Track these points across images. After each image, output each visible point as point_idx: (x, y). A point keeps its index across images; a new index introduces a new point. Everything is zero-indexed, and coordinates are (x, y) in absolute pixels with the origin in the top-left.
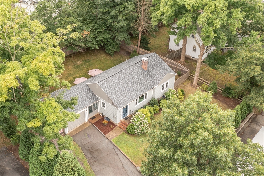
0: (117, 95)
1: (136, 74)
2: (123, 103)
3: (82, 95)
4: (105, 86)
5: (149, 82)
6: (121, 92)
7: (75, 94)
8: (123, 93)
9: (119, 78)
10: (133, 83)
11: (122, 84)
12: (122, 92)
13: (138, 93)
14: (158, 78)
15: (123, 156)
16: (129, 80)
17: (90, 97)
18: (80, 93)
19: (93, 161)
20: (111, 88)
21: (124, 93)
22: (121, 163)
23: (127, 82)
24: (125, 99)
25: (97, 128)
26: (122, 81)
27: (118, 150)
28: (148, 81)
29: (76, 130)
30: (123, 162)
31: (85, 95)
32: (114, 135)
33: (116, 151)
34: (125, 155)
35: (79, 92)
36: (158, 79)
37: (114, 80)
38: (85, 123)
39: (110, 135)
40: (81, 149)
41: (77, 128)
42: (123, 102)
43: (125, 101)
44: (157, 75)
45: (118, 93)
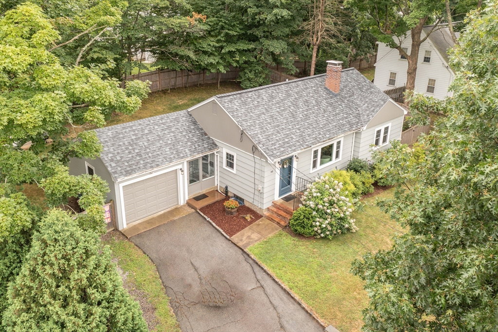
0: (265, 129)
1: (312, 97)
2: (282, 149)
3: (173, 132)
4: (236, 107)
5: (345, 116)
6: (275, 124)
7: (156, 127)
8: (280, 127)
9: (272, 97)
10: (306, 113)
11: (278, 110)
12: (278, 126)
13: (320, 134)
14: (367, 110)
15: (282, 293)
16: (296, 106)
17: (196, 140)
18: (169, 127)
19: (186, 303)
20: (252, 114)
21: (283, 128)
22: (275, 315)
23: (292, 108)
24: (287, 140)
25: (208, 219)
26: (277, 103)
27: (266, 277)
28: (342, 115)
29: (149, 222)
30: (280, 311)
31: (181, 132)
32: (255, 236)
33: (259, 277)
34: (288, 289)
35: (167, 125)
36: (368, 112)
37: (258, 100)
38: (176, 209)
39: (243, 235)
40: (154, 268)
41: (153, 218)
42: (281, 146)
43: (288, 145)
44: (364, 104)
45: (269, 126)
